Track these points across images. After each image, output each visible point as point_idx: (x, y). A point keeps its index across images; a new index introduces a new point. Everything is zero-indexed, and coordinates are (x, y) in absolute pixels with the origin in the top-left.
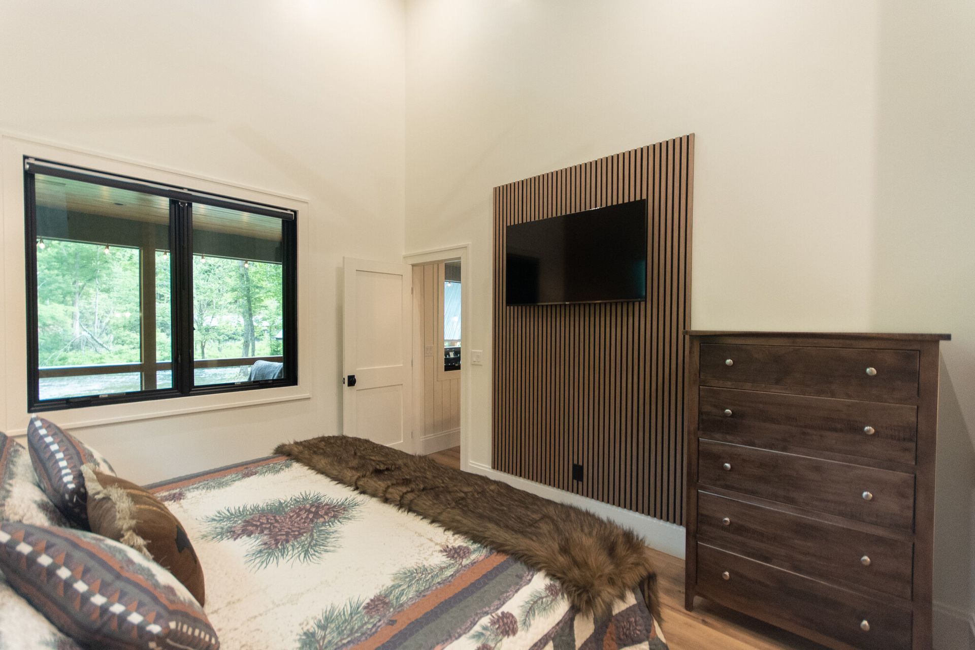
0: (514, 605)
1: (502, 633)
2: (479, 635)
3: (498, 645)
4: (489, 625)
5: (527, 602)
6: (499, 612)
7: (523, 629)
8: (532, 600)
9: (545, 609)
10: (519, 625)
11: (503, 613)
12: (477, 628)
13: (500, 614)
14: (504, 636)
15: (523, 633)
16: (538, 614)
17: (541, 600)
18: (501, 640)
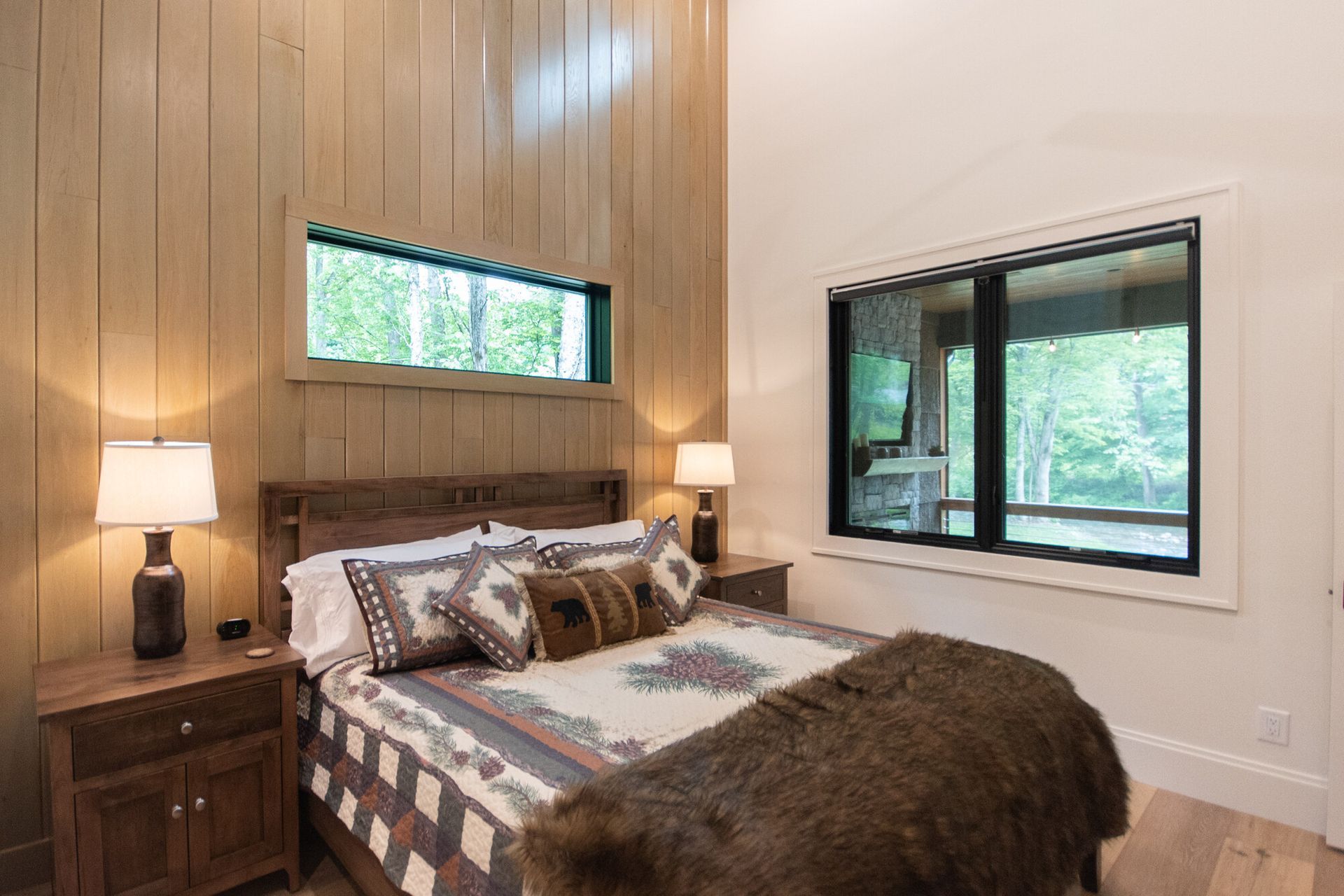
0: (512, 773)
1: (481, 767)
2: (478, 751)
3: (470, 767)
4: (490, 757)
5: (518, 784)
6: (504, 763)
7: (488, 785)
8: (521, 788)
9: (515, 804)
10: (492, 781)
11: (503, 766)
12: (485, 749)
13: (502, 764)
14: (479, 769)
15: (486, 787)
16: (508, 798)
17: (523, 797)
18: (475, 768)
